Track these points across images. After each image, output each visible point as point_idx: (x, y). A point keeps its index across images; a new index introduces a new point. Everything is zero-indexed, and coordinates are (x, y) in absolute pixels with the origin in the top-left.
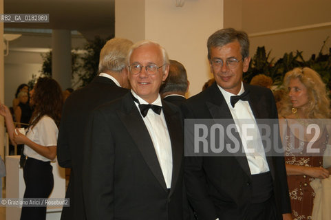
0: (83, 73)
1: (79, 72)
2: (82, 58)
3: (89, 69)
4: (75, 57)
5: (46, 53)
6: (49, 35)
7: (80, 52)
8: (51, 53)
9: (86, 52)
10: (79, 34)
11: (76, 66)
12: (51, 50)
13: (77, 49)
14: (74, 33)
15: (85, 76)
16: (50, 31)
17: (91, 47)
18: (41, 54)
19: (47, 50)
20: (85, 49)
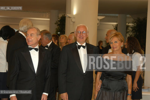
0: (131, 34)
1: (129, 33)
2: (131, 27)
3: (134, 32)
4: (128, 27)
5: (115, 25)
6: (117, 17)
7: (130, 24)
8: (117, 25)
9: (133, 24)
10: (130, 16)
11: (128, 31)
12: (117, 23)
13: (129, 23)
14: (128, 16)
15: (132, 35)
16: (117, 15)
17: (135, 22)
18: (113, 25)
19: (115, 24)
20: (132, 23)
